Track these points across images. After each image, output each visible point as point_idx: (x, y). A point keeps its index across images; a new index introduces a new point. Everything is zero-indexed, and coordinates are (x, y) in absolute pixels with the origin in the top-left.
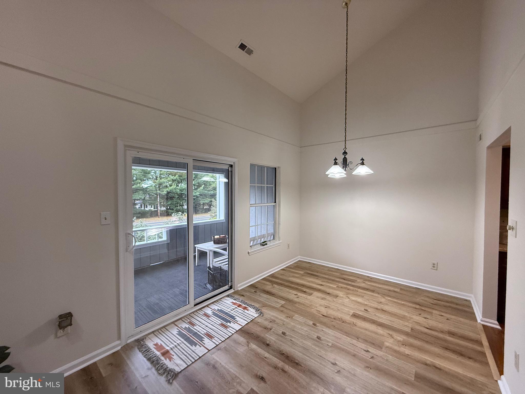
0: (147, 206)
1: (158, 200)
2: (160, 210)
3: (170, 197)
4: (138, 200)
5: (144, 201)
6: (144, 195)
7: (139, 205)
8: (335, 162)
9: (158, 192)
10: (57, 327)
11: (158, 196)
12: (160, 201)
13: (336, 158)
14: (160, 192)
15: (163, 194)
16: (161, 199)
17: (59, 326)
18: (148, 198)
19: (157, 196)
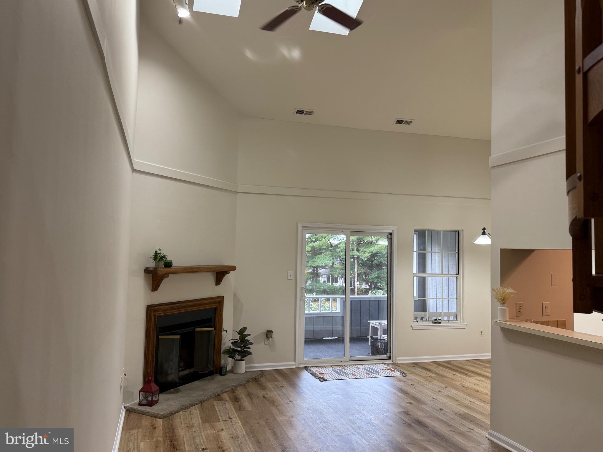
0: (337, 279)
1: (356, 270)
2: (358, 289)
3: (376, 264)
4: (323, 267)
5: (332, 269)
6: (331, 259)
7: (325, 276)
8: (484, 231)
9: (356, 253)
10: (266, 337)
11: (356, 261)
12: (358, 270)
13: (484, 227)
14: (358, 254)
15: (363, 258)
16: (360, 268)
17: (266, 336)
18: (338, 265)
19: (354, 260)
